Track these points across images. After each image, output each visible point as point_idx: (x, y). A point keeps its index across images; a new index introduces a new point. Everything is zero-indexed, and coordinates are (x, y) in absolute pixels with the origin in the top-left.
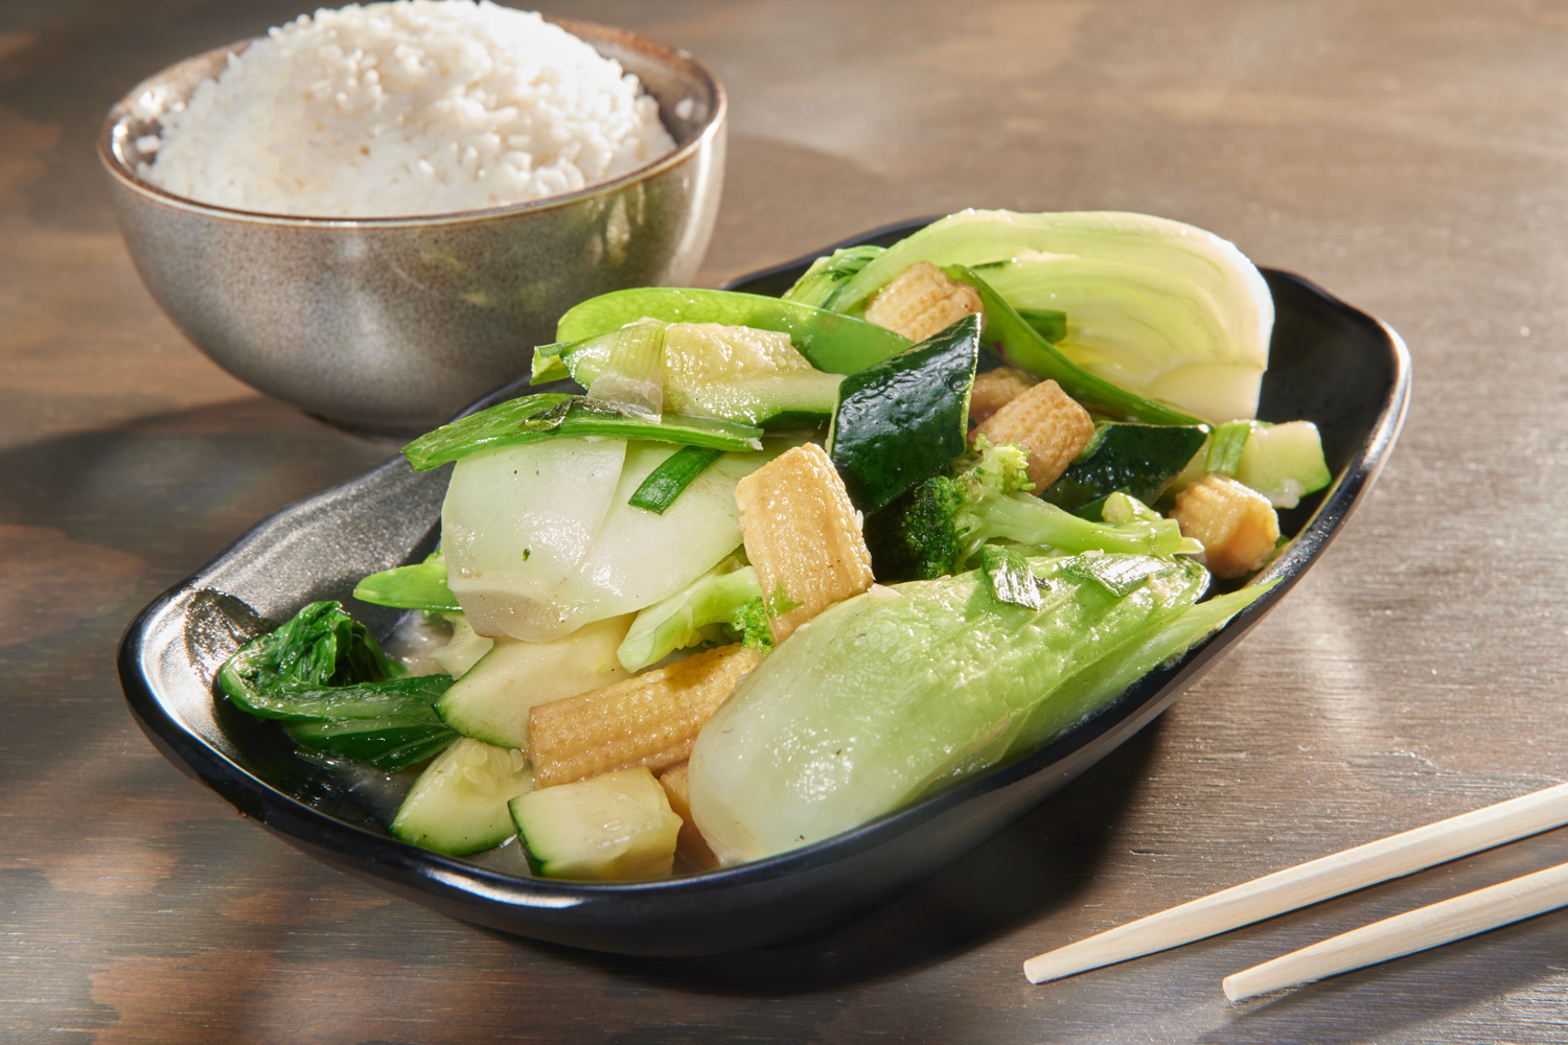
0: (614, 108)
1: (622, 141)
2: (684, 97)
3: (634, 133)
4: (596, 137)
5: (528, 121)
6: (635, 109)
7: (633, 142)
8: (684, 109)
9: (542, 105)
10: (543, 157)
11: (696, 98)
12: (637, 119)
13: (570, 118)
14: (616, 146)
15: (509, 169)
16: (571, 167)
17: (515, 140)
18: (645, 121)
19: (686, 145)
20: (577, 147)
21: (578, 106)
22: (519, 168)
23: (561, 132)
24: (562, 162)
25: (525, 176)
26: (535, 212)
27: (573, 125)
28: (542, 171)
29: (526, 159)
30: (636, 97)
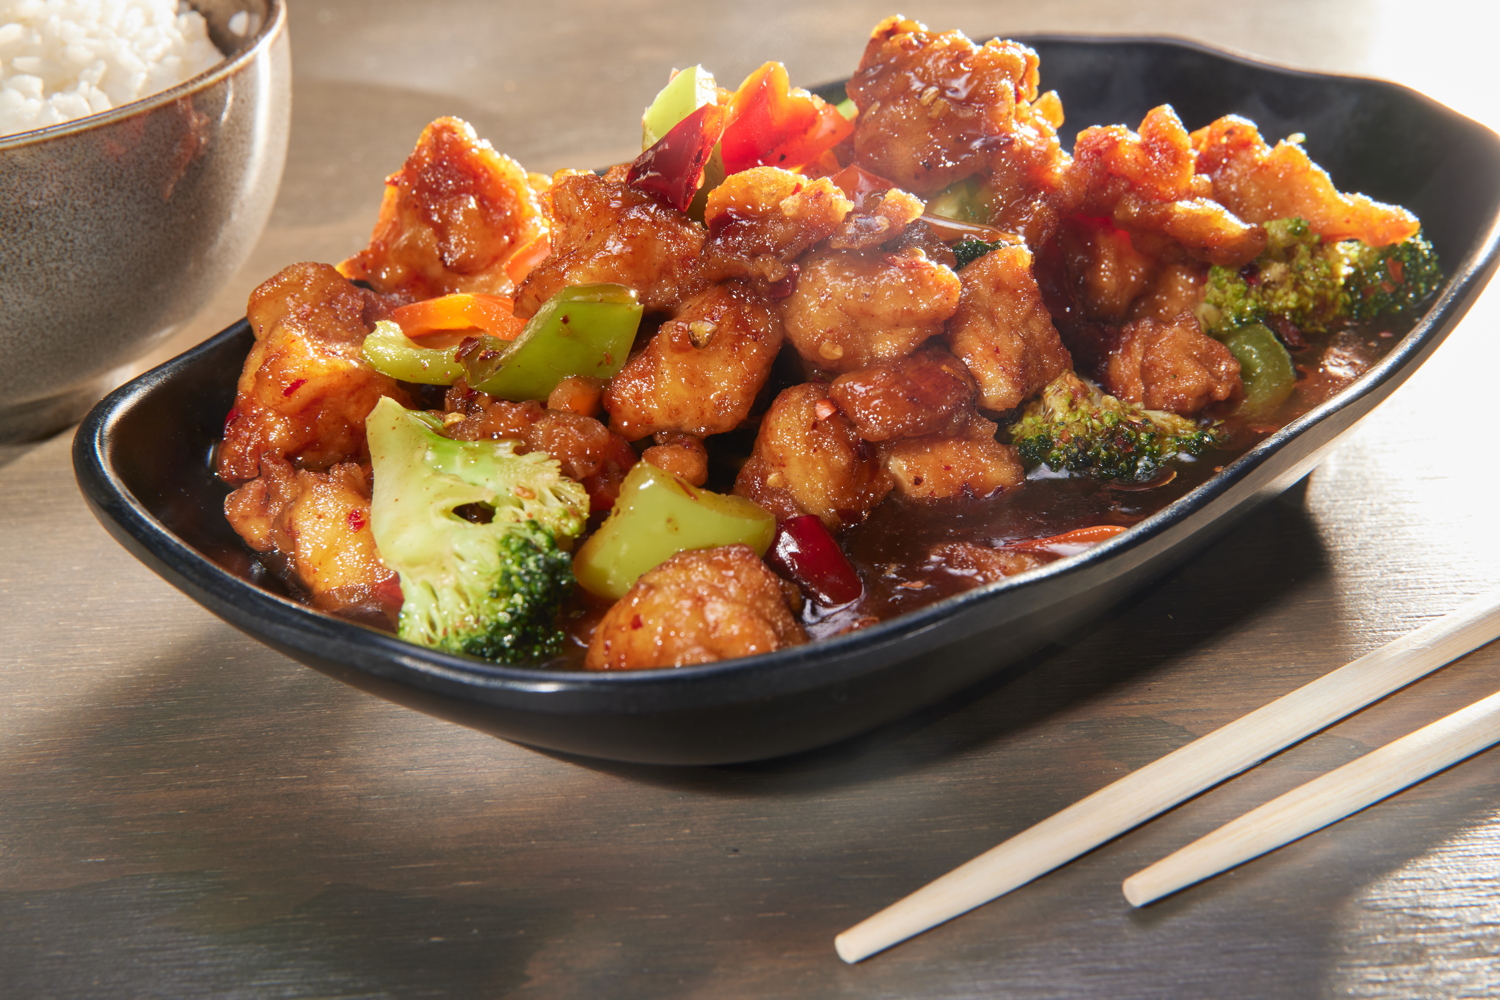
0: (149, 22)
1: (159, 61)
2: (238, 10)
3: (176, 50)
4: (126, 56)
5: (37, 39)
6: (176, 26)
7: (173, 61)
8: (239, 24)
9: (55, 20)
10: (59, 80)
11: (251, 11)
12: (178, 35)
13: (91, 35)
14: (152, 66)
15: (14, 96)
16: (95, 91)
17: (20, 62)
18: (190, 38)
19: (237, 58)
20: (102, 67)
21: (101, 21)
22: (27, 95)
23: (80, 49)
24: (84, 85)
25: (35, 104)
26: (45, 142)
27: (94, 42)
28: (57, 97)
29: (36, 84)
30: (178, 13)
